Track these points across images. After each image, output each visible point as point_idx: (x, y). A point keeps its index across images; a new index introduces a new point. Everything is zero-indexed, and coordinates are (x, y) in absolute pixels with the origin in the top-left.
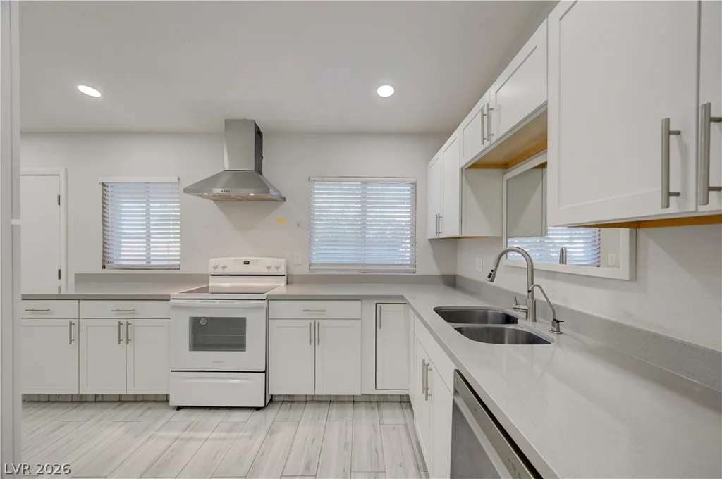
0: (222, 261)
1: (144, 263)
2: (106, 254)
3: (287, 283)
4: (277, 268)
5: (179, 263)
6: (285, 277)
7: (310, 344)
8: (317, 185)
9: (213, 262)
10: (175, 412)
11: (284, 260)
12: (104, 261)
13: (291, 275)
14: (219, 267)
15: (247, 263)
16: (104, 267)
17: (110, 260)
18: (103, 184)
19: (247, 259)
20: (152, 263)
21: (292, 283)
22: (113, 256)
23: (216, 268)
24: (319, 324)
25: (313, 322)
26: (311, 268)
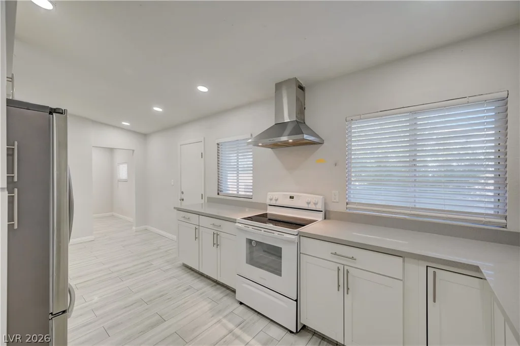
0: (275, 195)
1: (236, 192)
2: (219, 186)
3: (325, 219)
4: (316, 204)
5: (251, 194)
6: (323, 213)
7: (339, 290)
8: (355, 124)
9: (270, 195)
10: (239, 305)
11: (322, 197)
12: (218, 190)
13: (329, 211)
14: (274, 200)
15: (292, 197)
16: (218, 194)
17: (221, 190)
18: (218, 144)
19: (292, 194)
20: (240, 193)
21: (329, 219)
22: (223, 187)
23: (271, 200)
24: (348, 272)
25: (341, 268)
26: (348, 206)
